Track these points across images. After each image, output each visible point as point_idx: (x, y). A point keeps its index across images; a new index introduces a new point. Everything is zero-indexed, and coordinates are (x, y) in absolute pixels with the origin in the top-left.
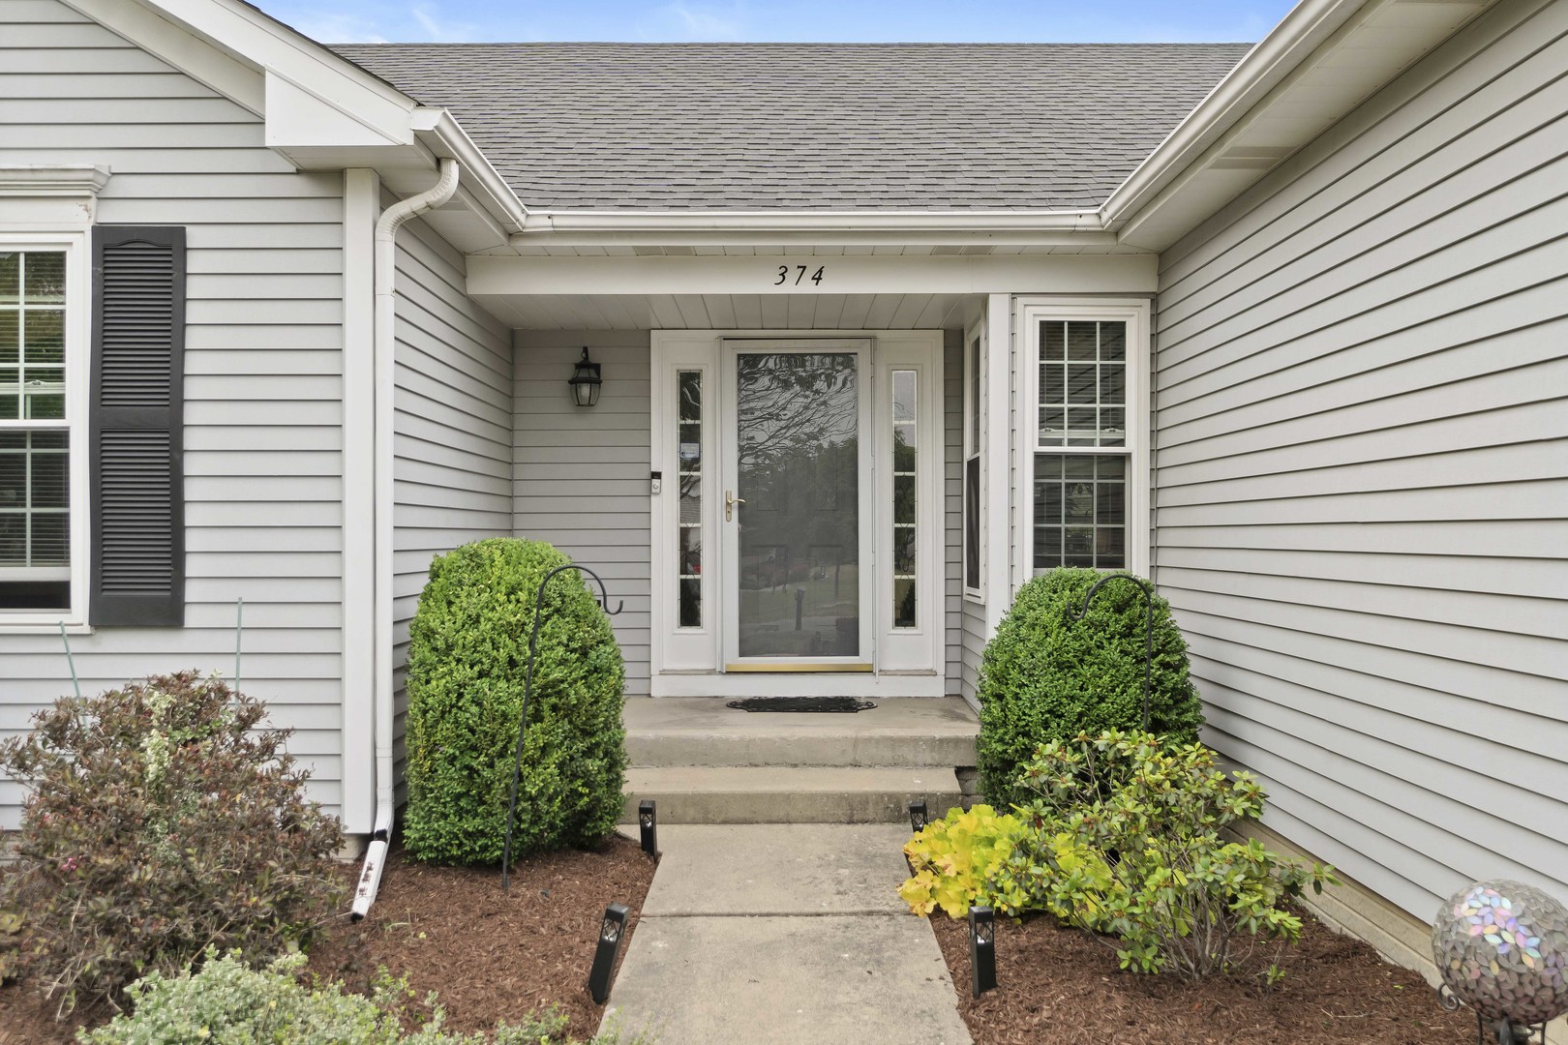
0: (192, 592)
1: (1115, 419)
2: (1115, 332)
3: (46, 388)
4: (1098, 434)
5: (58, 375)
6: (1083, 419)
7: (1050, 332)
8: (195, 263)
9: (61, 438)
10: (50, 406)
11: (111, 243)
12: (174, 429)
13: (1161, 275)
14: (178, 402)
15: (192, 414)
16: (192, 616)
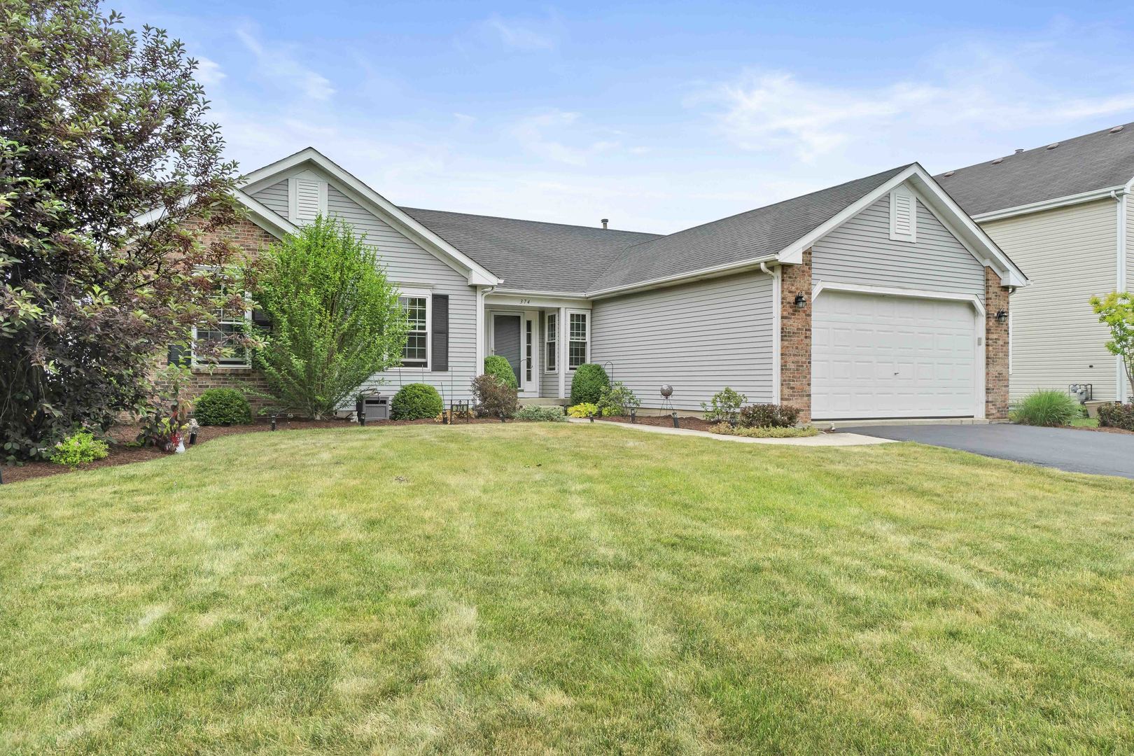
0: (450, 364)
1: (584, 335)
2: (584, 316)
3: (423, 324)
4: (581, 337)
5: (425, 322)
6: (578, 334)
7: (572, 316)
8: (450, 302)
9: (425, 334)
10: (424, 328)
11: (435, 297)
12: (447, 333)
13: (593, 305)
14: (447, 328)
15: (450, 330)
16: (450, 369)
